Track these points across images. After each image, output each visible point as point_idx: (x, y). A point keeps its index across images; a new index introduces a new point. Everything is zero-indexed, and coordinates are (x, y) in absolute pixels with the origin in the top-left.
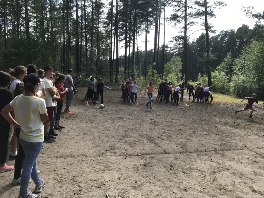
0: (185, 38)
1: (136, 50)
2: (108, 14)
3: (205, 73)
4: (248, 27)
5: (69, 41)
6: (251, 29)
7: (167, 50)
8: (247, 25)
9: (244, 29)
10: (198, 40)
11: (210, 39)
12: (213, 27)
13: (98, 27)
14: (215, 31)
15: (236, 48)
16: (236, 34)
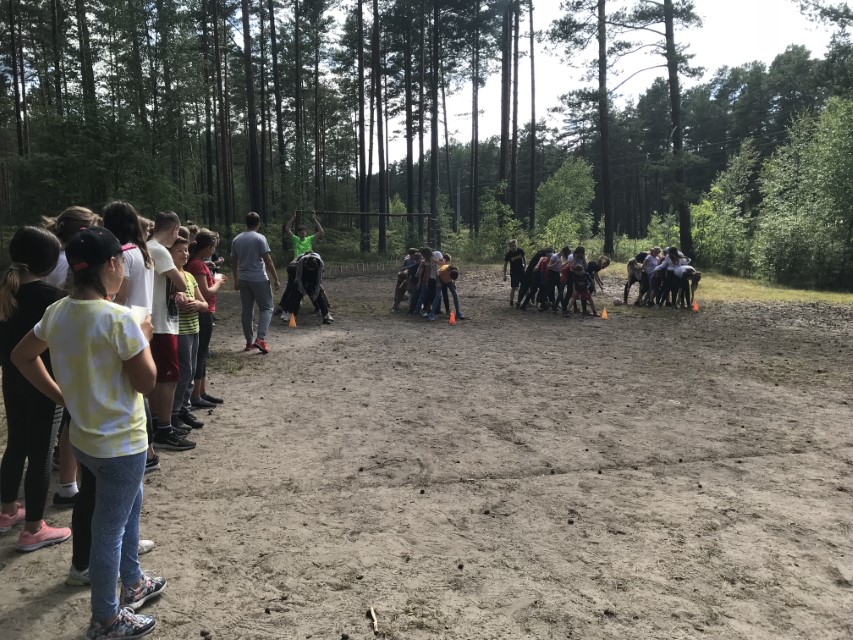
0: (601, 97)
1: (441, 143)
2: (349, 26)
3: (671, 208)
4: (808, 53)
5: (223, 121)
6: (816, 60)
7: (544, 139)
8: (803, 47)
9: (794, 62)
10: (643, 100)
11: (685, 96)
12: (691, 57)
13: (317, 73)
14: (700, 68)
15: (768, 125)
16: (769, 76)
